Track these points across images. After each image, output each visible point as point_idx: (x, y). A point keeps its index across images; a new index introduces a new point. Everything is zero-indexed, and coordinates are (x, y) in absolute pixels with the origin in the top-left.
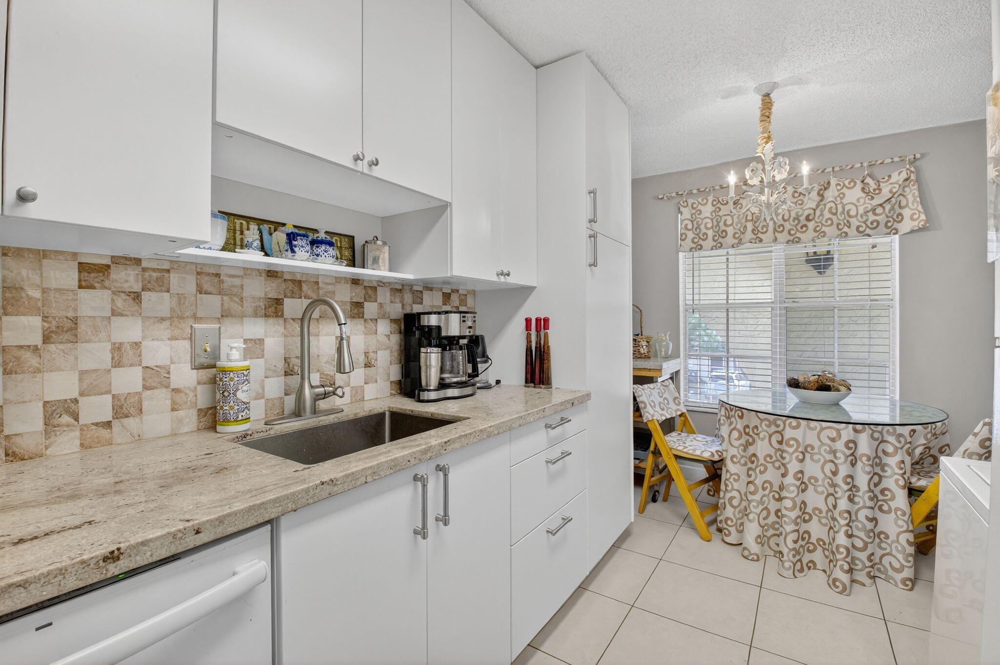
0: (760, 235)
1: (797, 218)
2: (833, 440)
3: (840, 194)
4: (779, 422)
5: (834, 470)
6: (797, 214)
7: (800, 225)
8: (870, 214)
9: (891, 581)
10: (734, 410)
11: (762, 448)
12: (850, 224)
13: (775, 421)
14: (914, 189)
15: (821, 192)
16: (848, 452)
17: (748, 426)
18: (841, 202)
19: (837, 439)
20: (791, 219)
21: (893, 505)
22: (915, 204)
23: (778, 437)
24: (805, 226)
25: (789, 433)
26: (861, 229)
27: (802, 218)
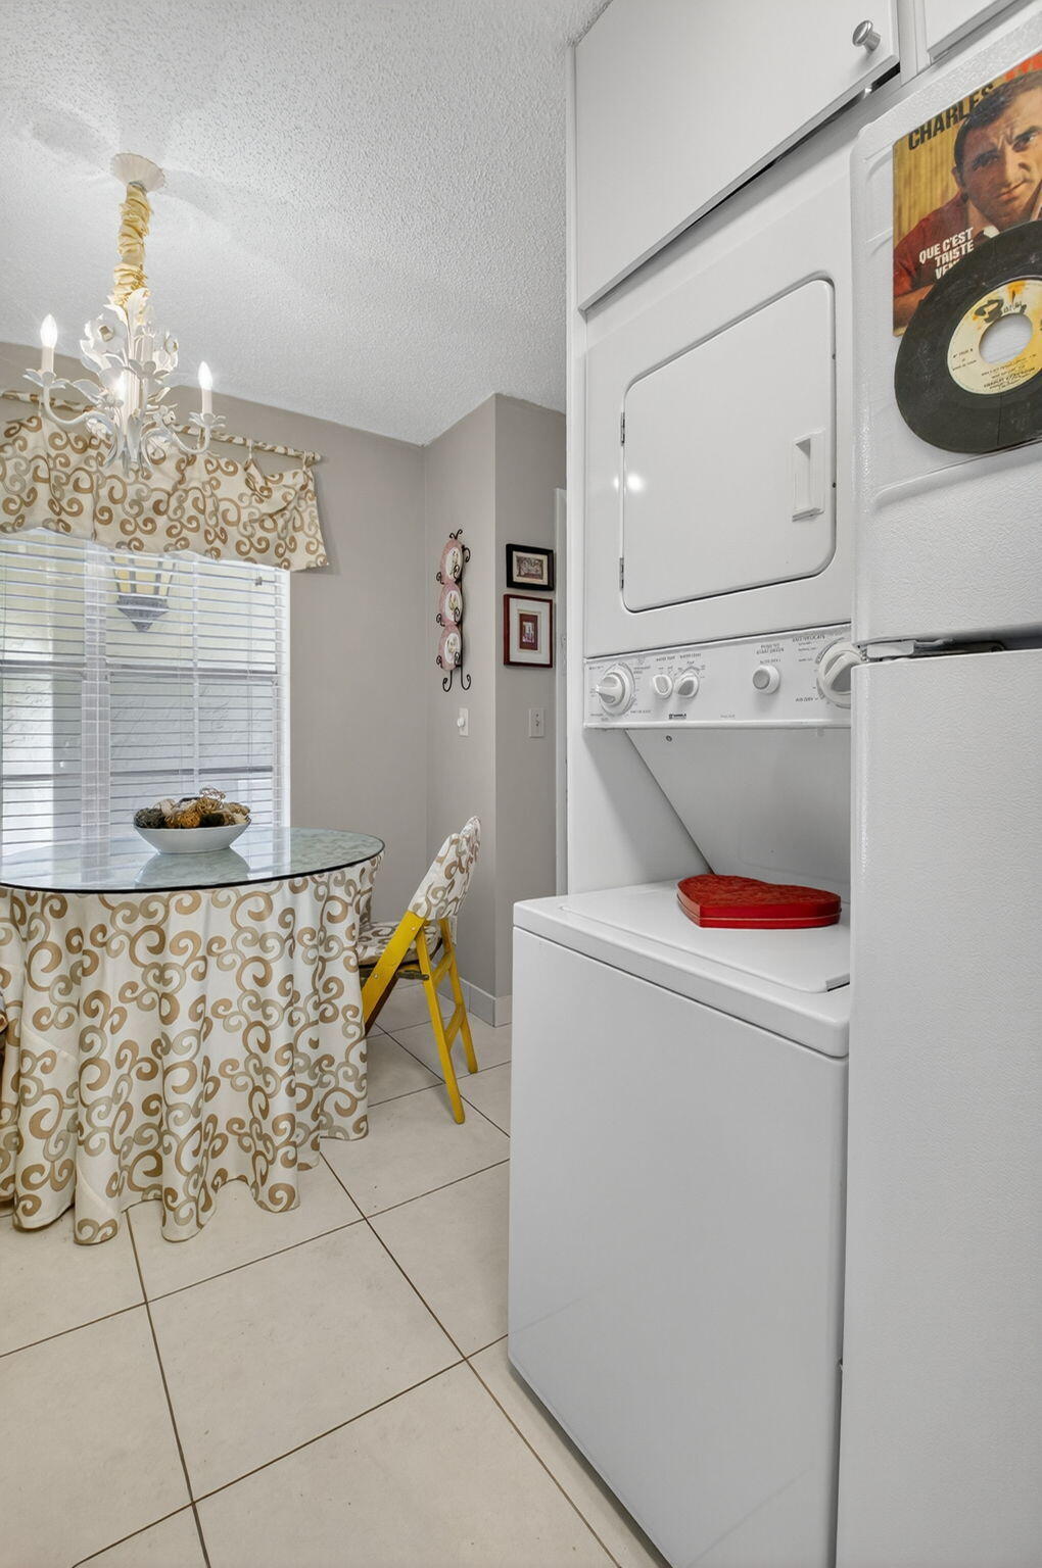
0: (64, 516)
1: (137, 502)
2: (258, 917)
3: (211, 479)
4: (154, 906)
5: (261, 975)
6: (138, 492)
7: (143, 517)
8: (257, 525)
9: (339, 1135)
10: (39, 902)
11: (115, 973)
12: (226, 536)
13: (146, 903)
14: (313, 506)
15: (183, 466)
16: (284, 933)
17: (79, 932)
18: (213, 495)
19: (266, 913)
20: (128, 500)
21: (340, 1003)
22: (313, 528)
23: (153, 938)
24: (152, 521)
25: (177, 924)
26: (244, 549)
27: (148, 505)
